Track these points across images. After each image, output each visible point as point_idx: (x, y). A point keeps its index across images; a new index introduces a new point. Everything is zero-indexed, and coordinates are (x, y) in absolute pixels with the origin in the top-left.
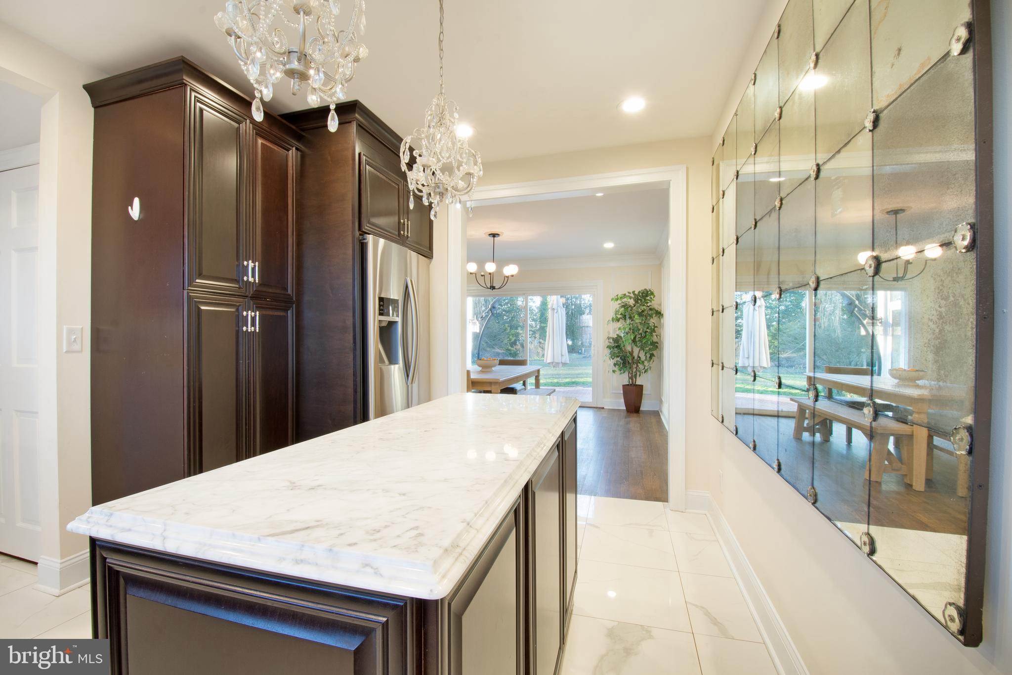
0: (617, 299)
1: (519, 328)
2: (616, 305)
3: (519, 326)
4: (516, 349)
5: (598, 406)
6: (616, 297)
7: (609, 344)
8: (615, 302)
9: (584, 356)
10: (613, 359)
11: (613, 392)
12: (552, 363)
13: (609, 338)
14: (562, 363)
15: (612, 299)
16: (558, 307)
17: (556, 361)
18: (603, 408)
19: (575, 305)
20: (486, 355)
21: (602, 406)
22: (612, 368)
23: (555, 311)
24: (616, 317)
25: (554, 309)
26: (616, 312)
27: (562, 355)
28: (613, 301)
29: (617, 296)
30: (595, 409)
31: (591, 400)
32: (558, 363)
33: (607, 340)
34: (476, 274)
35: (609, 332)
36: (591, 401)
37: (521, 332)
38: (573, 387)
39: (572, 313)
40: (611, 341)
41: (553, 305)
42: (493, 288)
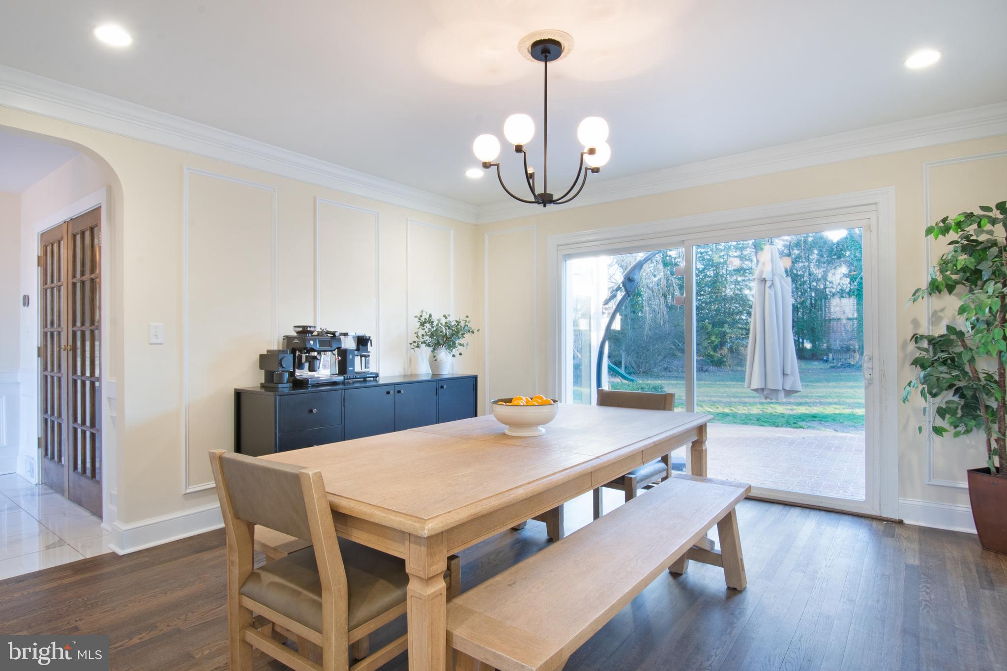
0: (945, 230)
1: (726, 326)
2: (942, 246)
3: (726, 323)
4: (721, 355)
5: (886, 514)
6: (941, 224)
7: (918, 354)
8: (940, 236)
9: (832, 365)
10: (934, 396)
11: (934, 482)
12: (763, 390)
13: (916, 338)
14: (783, 389)
15: (929, 231)
16: (774, 275)
17: (771, 386)
18: (901, 522)
19: (816, 290)
20: (675, 362)
21: (896, 516)
22: (931, 419)
23: (768, 284)
24: (946, 278)
25: (764, 281)
26: (944, 265)
27: (784, 374)
28: (932, 236)
29: (944, 220)
30: (875, 524)
31: (861, 496)
32: (776, 391)
33: (913, 343)
34: (498, 165)
35: (916, 323)
36: (864, 498)
37: (728, 331)
38: (813, 428)
39: (811, 303)
40: (925, 344)
41: (762, 272)
42: (545, 199)
